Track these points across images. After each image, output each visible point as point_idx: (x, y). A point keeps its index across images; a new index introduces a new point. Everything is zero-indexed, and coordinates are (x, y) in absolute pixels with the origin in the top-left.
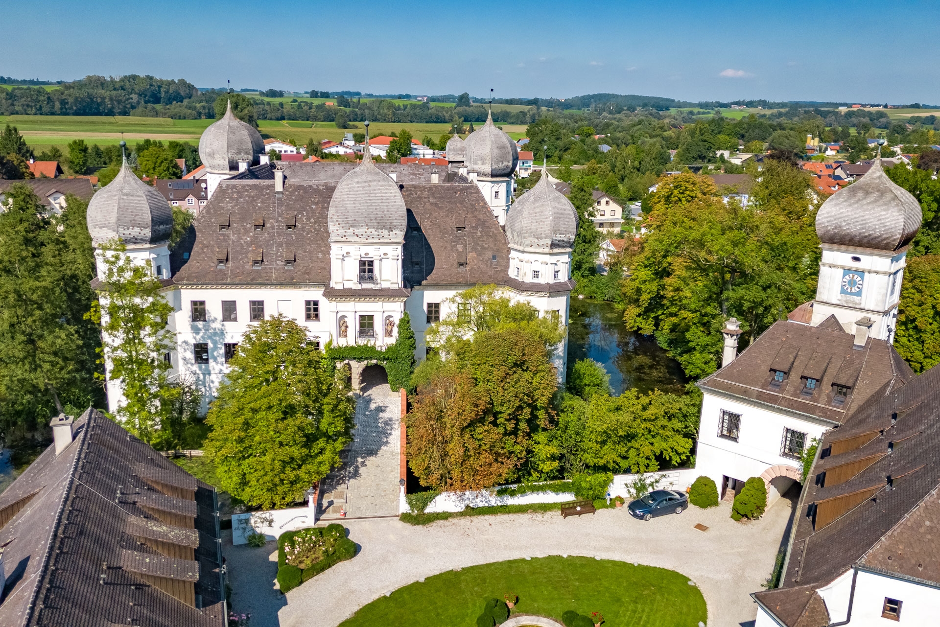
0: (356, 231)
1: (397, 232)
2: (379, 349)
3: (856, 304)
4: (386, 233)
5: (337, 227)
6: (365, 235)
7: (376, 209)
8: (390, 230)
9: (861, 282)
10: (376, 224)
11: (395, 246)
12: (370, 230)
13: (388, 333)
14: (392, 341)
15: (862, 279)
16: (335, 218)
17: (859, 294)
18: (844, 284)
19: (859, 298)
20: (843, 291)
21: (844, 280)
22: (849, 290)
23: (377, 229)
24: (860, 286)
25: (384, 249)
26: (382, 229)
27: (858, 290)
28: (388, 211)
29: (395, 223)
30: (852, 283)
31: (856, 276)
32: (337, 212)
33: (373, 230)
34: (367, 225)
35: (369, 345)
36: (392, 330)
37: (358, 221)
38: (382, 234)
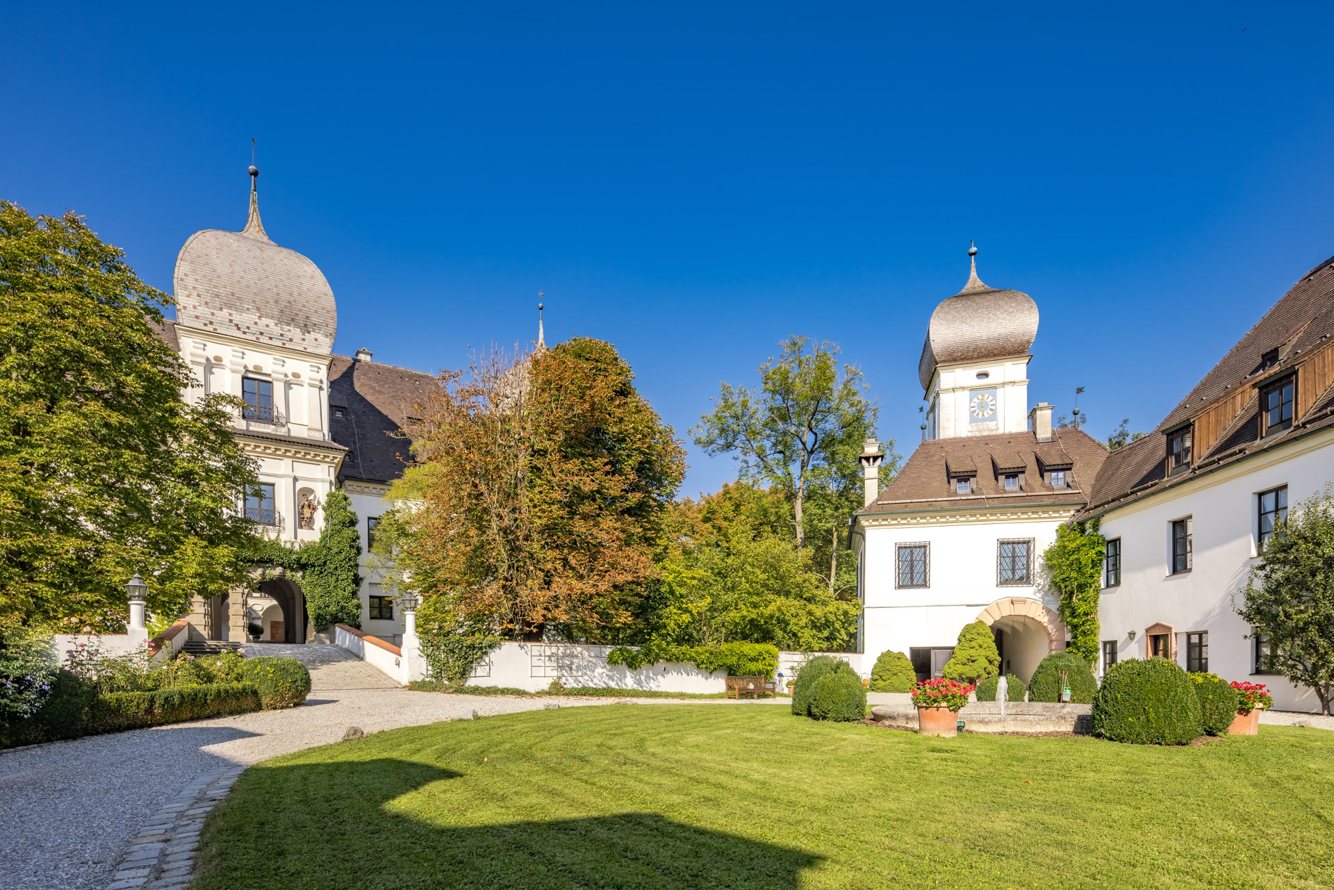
0: (237, 318)
1: (319, 336)
2: (288, 546)
3: (992, 430)
4: (296, 333)
5: (193, 301)
6: (254, 329)
7: (276, 286)
8: (306, 329)
9: (993, 402)
10: (276, 313)
11: (315, 361)
12: (265, 321)
13: (304, 521)
14: (312, 536)
15: (995, 398)
16: (190, 281)
17: (993, 418)
18: (972, 409)
19: (994, 422)
20: (973, 420)
21: (973, 404)
22: (980, 416)
23: (280, 322)
24: (993, 408)
25: (294, 365)
26: (288, 324)
27: (991, 413)
28: (300, 294)
29: (315, 319)
30: (982, 406)
31: (986, 396)
32: (194, 271)
33: (271, 323)
34: (258, 309)
35: (266, 539)
36: (311, 518)
37: (239, 299)
38: (290, 335)
